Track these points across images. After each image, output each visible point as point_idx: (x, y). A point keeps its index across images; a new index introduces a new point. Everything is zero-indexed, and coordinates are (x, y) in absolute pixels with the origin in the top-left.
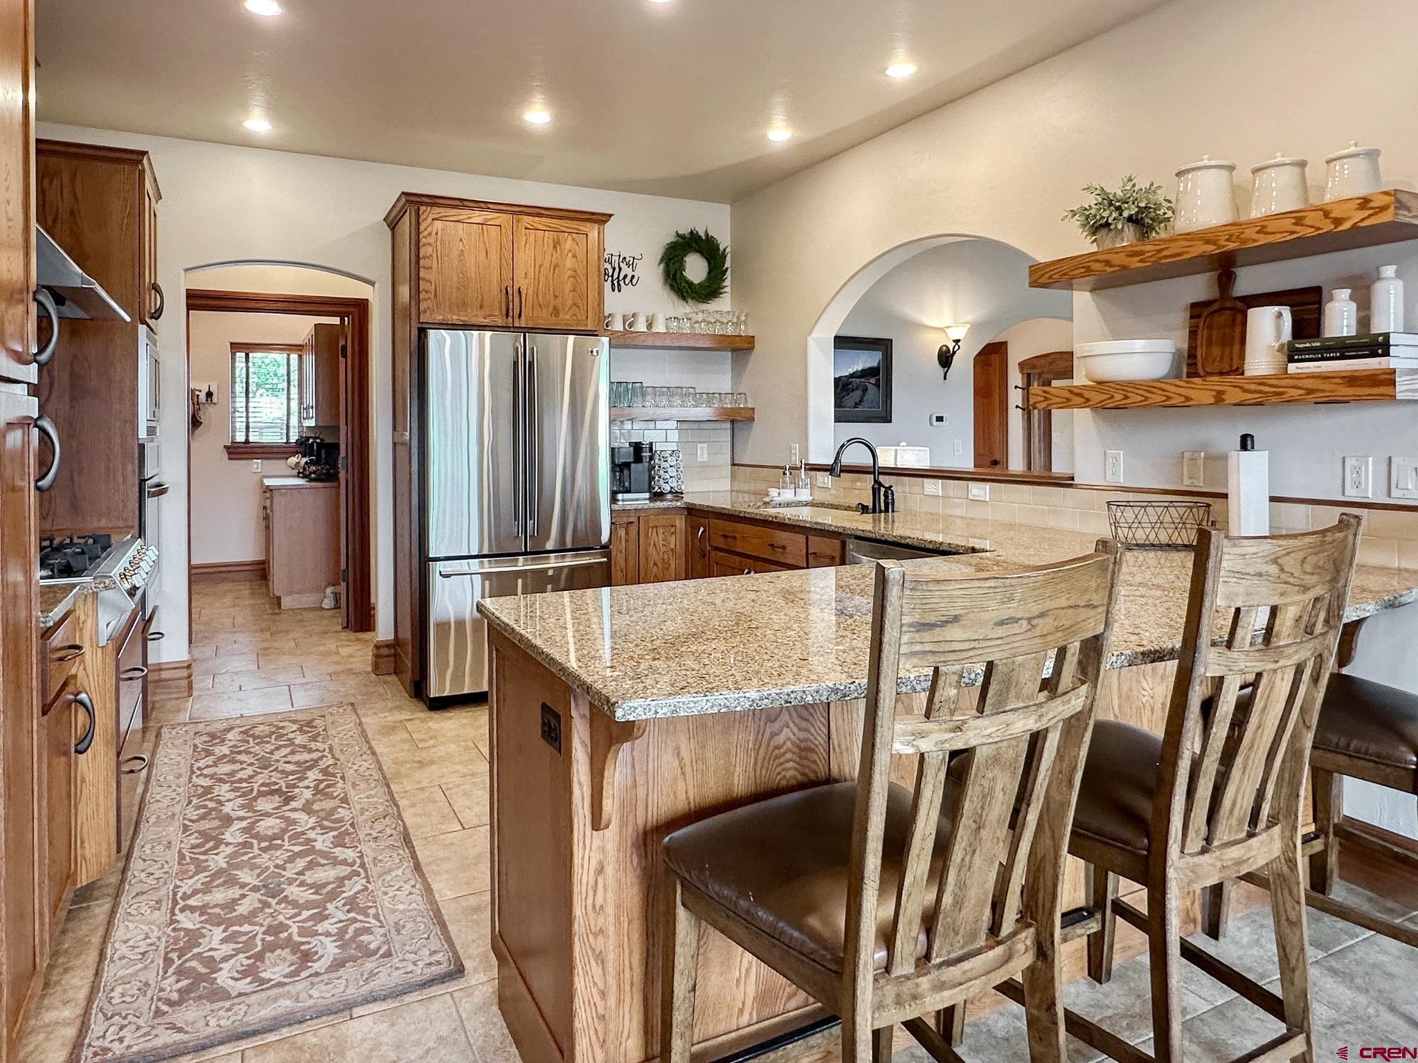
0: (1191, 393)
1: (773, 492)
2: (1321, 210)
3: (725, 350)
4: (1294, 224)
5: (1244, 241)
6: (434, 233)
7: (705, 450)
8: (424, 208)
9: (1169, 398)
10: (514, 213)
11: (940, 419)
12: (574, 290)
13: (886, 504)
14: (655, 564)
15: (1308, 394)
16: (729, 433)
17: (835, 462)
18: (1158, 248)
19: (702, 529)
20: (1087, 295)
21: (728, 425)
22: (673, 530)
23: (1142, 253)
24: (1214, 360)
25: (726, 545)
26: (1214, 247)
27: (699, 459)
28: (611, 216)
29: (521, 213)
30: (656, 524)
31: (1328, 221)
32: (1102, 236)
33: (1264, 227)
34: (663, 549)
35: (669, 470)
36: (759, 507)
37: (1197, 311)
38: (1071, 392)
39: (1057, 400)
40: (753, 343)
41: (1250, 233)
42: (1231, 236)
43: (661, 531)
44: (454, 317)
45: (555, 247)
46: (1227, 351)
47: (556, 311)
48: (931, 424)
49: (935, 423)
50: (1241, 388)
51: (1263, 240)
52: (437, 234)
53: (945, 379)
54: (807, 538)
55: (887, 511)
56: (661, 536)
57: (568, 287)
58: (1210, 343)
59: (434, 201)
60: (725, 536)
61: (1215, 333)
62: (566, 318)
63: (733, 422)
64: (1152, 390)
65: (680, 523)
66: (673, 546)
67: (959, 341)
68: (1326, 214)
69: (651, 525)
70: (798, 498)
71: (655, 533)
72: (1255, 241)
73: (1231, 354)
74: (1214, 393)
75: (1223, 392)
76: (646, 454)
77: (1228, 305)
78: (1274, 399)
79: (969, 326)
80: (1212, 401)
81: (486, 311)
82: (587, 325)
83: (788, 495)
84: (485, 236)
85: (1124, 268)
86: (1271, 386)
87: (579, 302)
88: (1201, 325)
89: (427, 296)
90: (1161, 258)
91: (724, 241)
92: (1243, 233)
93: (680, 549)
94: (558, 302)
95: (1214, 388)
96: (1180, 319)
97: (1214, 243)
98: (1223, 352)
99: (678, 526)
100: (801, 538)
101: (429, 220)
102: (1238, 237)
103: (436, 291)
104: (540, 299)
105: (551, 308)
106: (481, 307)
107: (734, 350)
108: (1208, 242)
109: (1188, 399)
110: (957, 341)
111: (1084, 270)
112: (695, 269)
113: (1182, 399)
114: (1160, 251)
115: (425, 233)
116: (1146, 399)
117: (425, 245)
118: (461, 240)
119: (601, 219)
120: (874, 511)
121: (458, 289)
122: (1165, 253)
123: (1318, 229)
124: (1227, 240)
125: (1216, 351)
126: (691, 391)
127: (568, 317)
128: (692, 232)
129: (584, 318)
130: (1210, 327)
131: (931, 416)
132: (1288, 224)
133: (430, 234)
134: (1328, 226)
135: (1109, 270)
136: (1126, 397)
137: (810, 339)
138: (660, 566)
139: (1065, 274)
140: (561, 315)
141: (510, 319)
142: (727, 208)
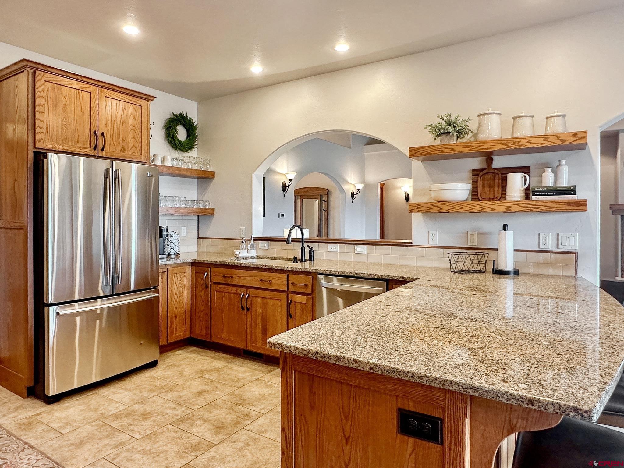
0: (493, 207)
1: (237, 252)
2: (556, 136)
3: (195, 178)
4: (544, 140)
5: (521, 145)
6: (46, 90)
7: (185, 230)
8: (40, 72)
9: (483, 209)
10: (99, 86)
11: (283, 215)
12: (133, 138)
13: (310, 257)
14: (176, 294)
15: (550, 209)
16: (196, 222)
17: (289, 237)
18: (478, 145)
19: (206, 273)
20: (420, 163)
21: (196, 217)
22: (185, 274)
23: (471, 146)
24: (486, 193)
25: (225, 281)
26: (506, 147)
27: (182, 235)
28: (155, 97)
29: (105, 87)
30: (176, 272)
31: (559, 140)
32: (443, 138)
33: (530, 140)
34: (180, 285)
35: (174, 241)
36: (235, 260)
37: (477, 173)
38: (432, 205)
39: (423, 208)
40: (214, 175)
41: (524, 142)
42: (515, 142)
43: (179, 275)
44: (60, 147)
45: (123, 110)
46: (492, 190)
47: (123, 149)
48: (279, 218)
49: (281, 217)
50: (518, 205)
51: (529, 145)
52: (48, 91)
53: (284, 197)
54: (288, 276)
55: (310, 260)
56: (179, 279)
57: (131, 136)
58: (484, 186)
59: (47, 69)
60: (224, 277)
61: (486, 182)
62: (129, 153)
63: (198, 216)
64: (476, 205)
65: (188, 270)
66: (185, 283)
67: (292, 180)
68: (558, 138)
69: (174, 272)
70: (250, 255)
71: (176, 277)
72: (526, 146)
73: (494, 191)
74: (506, 207)
75: (511, 207)
76: (165, 233)
77: (491, 171)
78: (534, 210)
79: (296, 173)
80: (505, 210)
81: (80, 145)
82: (141, 159)
83: (244, 253)
84: (81, 98)
85: (461, 152)
86: (533, 205)
87: (136, 145)
88: (479, 178)
89: (41, 131)
90: (480, 149)
91: (195, 121)
92: (520, 142)
93: (189, 285)
94: (125, 144)
95: (506, 205)
96: (468, 175)
97: (506, 145)
98: (490, 190)
99: (188, 272)
100: (284, 276)
101: (43, 81)
102: (518, 143)
103: (47, 128)
104: (115, 141)
105: (120, 147)
106: (78, 142)
107: (199, 178)
108: (503, 144)
109: (493, 209)
110: (291, 180)
111: (440, 152)
112: (181, 134)
113: (490, 209)
114: (480, 146)
115: (40, 89)
116: (472, 209)
117: (39, 97)
118: (64, 97)
119: (150, 98)
120: (301, 261)
121: (62, 128)
122: (481, 147)
123: (554, 143)
124: (512, 144)
125: (487, 190)
126: (183, 199)
127: (130, 153)
128: (180, 114)
129: (139, 154)
130: (484, 180)
131: (279, 214)
132: (541, 140)
133: (43, 90)
134: (558, 142)
135: (453, 152)
136: (462, 208)
137: (254, 175)
138: (178, 295)
139: (429, 153)
140: (126, 152)
141: (96, 151)
142: (196, 104)
